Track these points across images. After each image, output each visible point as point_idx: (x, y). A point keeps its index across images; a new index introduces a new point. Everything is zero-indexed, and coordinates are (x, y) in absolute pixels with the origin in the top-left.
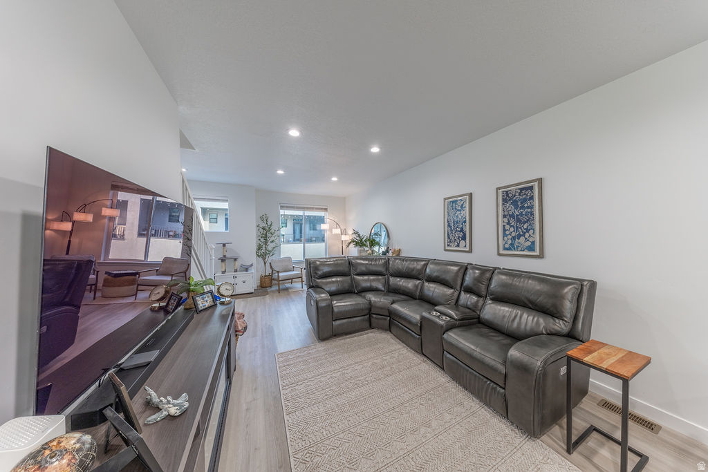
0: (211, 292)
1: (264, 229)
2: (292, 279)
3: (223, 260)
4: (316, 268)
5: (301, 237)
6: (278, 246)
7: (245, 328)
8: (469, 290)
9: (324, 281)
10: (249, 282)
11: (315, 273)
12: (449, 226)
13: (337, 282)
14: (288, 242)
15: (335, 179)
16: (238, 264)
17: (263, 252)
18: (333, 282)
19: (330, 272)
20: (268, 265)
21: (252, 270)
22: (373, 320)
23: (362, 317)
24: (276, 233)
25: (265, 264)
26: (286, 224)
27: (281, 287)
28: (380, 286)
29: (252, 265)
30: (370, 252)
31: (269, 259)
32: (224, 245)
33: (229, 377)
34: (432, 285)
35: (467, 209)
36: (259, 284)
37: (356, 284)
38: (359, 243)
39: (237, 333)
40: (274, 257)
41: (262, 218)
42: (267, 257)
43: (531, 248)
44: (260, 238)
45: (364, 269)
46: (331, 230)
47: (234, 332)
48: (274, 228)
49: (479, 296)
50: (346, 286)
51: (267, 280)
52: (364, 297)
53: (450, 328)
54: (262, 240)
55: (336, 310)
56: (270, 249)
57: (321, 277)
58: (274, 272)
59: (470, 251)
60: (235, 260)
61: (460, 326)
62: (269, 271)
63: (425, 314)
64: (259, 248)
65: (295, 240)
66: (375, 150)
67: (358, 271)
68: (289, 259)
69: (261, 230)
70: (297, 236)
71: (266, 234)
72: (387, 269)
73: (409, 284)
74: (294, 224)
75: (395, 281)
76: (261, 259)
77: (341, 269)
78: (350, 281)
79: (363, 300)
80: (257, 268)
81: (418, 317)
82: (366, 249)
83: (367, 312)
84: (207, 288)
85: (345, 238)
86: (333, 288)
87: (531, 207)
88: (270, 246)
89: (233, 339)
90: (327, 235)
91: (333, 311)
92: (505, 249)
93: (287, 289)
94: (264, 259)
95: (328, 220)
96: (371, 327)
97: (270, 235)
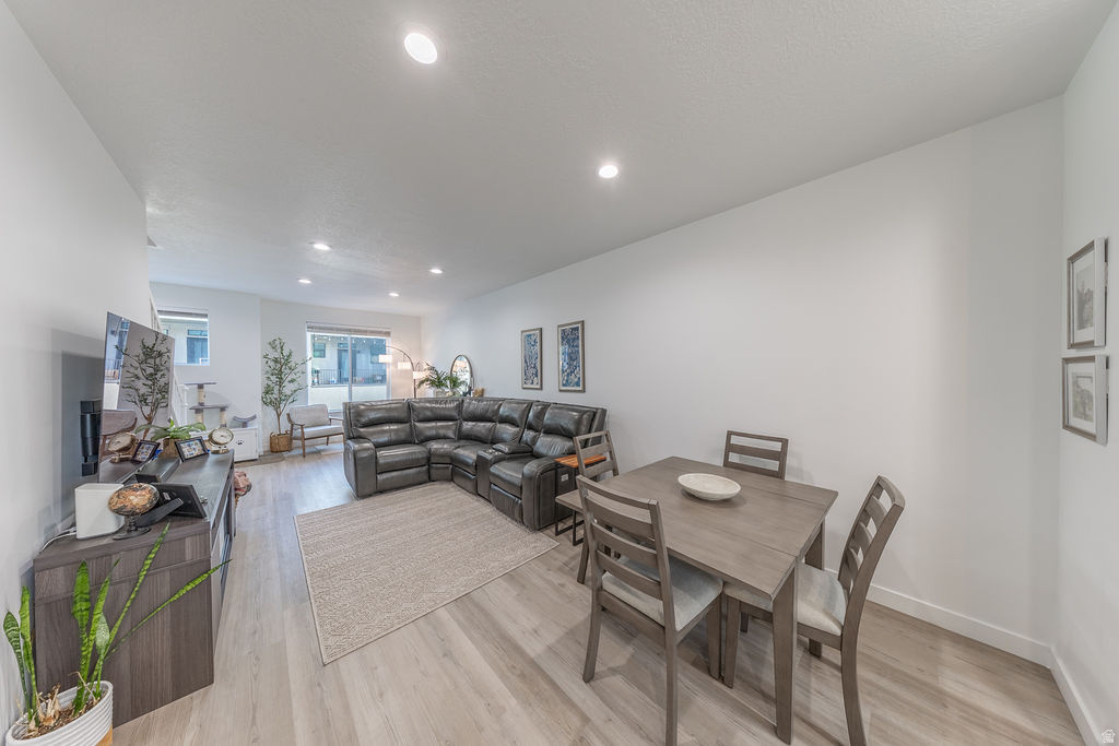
0: (200, 440)
1: (276, 361)
2: (328, 436)
3: (198, 410)
4: (359, 414)
5: (354, 374)
6: (302, 388)
7: (249, 487)
8: (530, 427)
9: (371, 430)
10: (248, 444)
11: (358, 421)
12: (526, 362)
13: (390, 431)
14: (328, 383)
15: (394, 295)
16: (227, 416)
17: (273, 398)
18: (386, 431)
19: (379, 419)
20: (284, 418)
21: (255, 425)
22: (432, 471)
23: (418, 469)
24: (299, 369)
25: (279, 416)
26: (324, 351)
27: (307, 450)
28: (451, 434)
29: (254, 417)
30: (451, 393)
31: (286, 408)
32: (201, 387)
33: (228, 531)
34: (503, 426)
35: (538, 344)
36: (267, 448)
37: (419, 433)
38: (437, 382)
39: (238, 492)
40: (295, 406)
41: (273, 345)
42: (282, 406)
43: (577, 384)
44: (269, 375)
45: (428, 413)
46: (395, 363)
47: (233, 491)
48: (294, 360)
49: (536, 431)
50: (403, 436)
51: (283, 442)
52: (425, 446)
53: (498, 460)
54: (274, 378)
55: (381, 461)
56: (289, 393)
57: (366, 425)
58: (295, 427)
59: (541, 388)
60: (223, 409)
61: (510, 459)
62: (286, 425)
63: (481, 453)
64: (268, 391)
65: (341, 380)
66: (436, 271)
67: (421, 416)
68: (323, 408)
69: (271, 364)
70: (347, 373)
71: (280, 369)
72: (460, 412)
73: (482, 427)
74: (340, 352)
75: (468, 426)
76: (271, 410)
77: (395, 414)
78: (408, 430)
79: (424, 449)
80: (263, 423)
81: (475, 457)
82: (446, 390)
83: (424, 462)
84: (193, 434)
85: (419, 376)
86: (384, 439)
87: (577, 346)
88: (288, 388)
89: (233, 499)
90: (389, 371)
91: (376, 462)
92: (564, 385)
93: (319, 452)
94: (277, 408)
95: (392, 350)
96: (430, 480)
97: (288, 371)
